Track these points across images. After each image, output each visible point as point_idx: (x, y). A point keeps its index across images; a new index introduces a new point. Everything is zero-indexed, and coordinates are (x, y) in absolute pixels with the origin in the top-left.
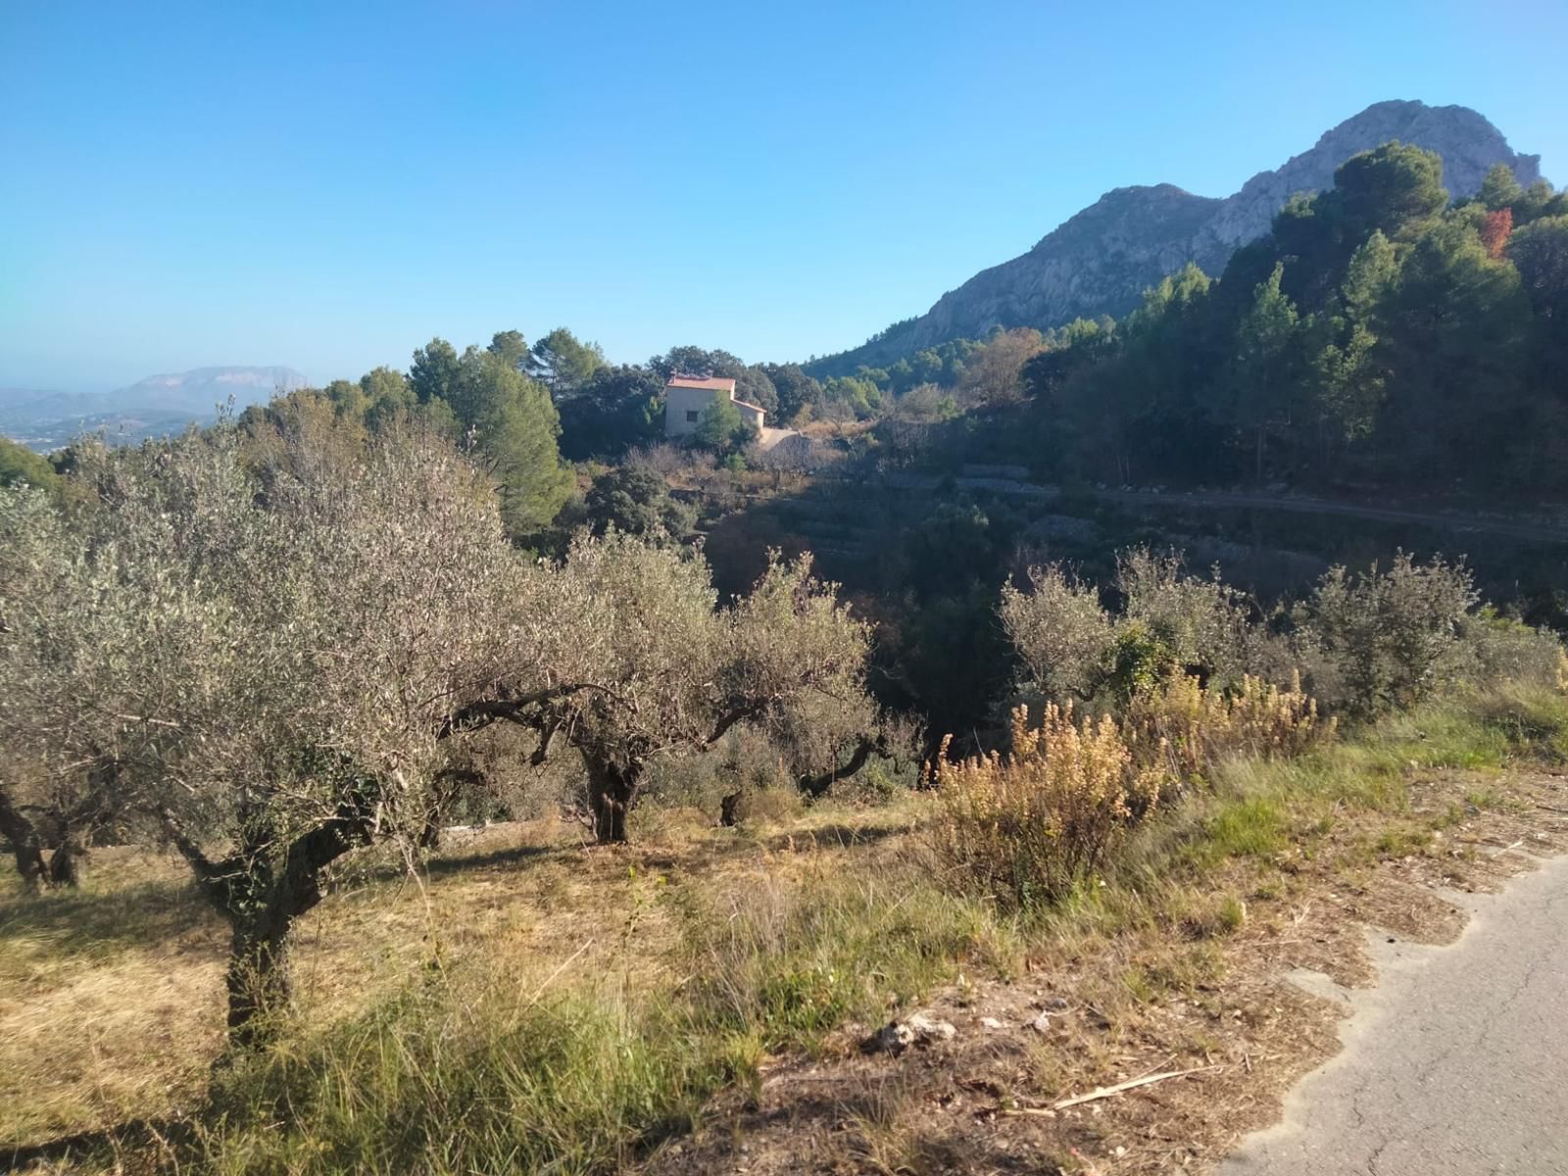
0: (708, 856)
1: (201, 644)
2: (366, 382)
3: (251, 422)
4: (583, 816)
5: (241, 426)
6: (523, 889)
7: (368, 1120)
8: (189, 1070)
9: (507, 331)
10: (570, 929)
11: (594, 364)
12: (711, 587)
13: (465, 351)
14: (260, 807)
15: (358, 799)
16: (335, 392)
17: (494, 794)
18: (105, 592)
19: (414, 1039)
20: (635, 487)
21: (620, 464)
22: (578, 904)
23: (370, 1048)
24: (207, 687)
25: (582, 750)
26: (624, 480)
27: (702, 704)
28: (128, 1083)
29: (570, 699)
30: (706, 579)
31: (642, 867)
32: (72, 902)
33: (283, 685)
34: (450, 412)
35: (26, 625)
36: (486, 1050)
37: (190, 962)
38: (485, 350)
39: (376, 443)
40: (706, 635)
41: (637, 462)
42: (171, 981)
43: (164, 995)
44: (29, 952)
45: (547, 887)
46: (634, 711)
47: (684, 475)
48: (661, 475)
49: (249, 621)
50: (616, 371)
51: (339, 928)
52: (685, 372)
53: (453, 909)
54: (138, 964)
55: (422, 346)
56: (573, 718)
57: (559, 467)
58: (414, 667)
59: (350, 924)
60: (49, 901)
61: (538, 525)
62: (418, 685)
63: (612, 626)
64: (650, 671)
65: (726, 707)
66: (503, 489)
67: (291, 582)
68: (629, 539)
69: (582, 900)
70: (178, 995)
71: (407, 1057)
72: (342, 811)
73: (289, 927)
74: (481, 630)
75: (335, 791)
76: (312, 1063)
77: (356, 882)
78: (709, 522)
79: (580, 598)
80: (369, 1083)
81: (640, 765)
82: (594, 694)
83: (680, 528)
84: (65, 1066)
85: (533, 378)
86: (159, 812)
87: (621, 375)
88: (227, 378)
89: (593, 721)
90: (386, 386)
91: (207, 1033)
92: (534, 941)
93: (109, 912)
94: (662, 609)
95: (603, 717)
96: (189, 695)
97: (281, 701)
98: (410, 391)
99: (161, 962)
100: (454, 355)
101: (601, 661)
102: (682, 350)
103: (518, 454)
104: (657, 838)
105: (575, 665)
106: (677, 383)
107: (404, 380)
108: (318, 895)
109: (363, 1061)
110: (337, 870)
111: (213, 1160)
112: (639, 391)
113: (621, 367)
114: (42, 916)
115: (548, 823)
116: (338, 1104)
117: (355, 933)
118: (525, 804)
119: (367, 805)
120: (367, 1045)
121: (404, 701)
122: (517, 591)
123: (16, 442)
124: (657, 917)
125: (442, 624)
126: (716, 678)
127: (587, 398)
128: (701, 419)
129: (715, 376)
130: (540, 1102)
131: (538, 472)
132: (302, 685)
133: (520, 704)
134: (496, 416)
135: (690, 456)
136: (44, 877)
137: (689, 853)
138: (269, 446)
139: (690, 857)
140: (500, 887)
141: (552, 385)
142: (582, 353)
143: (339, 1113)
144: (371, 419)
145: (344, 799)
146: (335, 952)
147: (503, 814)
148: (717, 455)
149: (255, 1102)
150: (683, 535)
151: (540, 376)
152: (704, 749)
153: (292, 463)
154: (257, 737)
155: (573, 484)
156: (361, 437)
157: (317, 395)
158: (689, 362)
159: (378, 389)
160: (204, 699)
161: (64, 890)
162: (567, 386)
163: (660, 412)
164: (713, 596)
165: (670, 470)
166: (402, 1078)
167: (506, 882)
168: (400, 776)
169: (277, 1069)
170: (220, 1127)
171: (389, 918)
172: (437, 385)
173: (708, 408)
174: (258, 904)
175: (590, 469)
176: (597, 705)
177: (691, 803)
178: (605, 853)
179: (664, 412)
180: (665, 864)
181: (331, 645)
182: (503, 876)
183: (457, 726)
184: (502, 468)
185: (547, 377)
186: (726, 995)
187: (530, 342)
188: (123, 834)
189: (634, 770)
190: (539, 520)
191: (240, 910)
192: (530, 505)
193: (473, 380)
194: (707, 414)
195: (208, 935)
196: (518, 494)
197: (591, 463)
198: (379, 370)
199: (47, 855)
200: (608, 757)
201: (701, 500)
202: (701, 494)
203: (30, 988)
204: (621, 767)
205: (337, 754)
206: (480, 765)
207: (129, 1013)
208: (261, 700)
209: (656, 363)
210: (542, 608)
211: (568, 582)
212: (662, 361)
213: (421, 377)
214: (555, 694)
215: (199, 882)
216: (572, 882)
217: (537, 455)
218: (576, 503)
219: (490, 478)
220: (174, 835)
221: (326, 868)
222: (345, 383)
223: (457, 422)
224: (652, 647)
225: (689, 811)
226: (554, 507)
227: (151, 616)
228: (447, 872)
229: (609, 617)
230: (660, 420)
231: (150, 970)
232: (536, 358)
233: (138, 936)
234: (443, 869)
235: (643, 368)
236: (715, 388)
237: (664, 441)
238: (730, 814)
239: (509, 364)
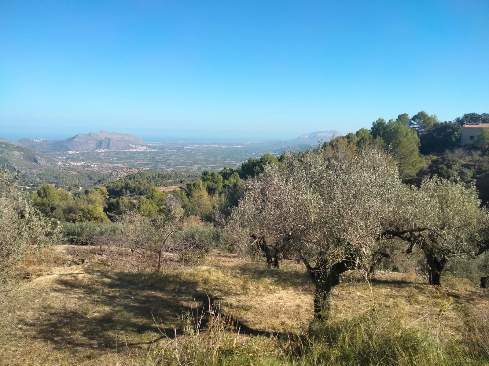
0: (474, 297)
1: (312, 206)
2: (357, 133)
3: (325, 146)
4: (424, 275)
5: (323, 148)
6: (402, 294)
7: (352, 351)
8: (303, 323)
9: (403, 114)
10: (418, 311)
11: (434, 122)
12: (478, 198)
13: (388, 121)
14: (325, 253)
15: (351, 255)
16: (348, 137)
17: (393, 262)
18: (290, 190)
19: (367, 330)
20: (447, 163)
21: (442, 155)
22: (422, 303)
23: (354, 329)
24: (313, 218)
25: (425, 251)
26: (443, 161)
27: (473, 241)
28: (289, 323)
29: (421, 233)
30: (476, 196)
31: (447, 296)
32: (278, 271)
33: (332, 219)
34: (383, 141)
35: (272, 199)
36: (390, 340)
37: (305, 294)
38: (395, 120)
39: (360, 151)
40: (476, 216)
41: (449, 155)
42: (300, 298)
43: (298, 302)
44: (269, 282)
45: (410, 295)
46: (445, 240)
47: (467, 159)
48: (458, 159)
49: (324, 200)
50: (442, 124)
51: (344, 293)
52: (469, 122)
53: (379, 296)
54: (292, 291)
55: (375, 121)
56: (422, 239)
57: (419, 157)
58: (370, 217)
59: (347, 293)
60: (273, 270)
61: (411, 176)
62: (370, 222)
63: (438, 210)
64: (452, 226)
65: (483, 243)
66: (399, 165)
67: (335, 190)
68: (445, 181)
69: (423, 302)
70: (302, 302)
71: (365, 335)
72: (347, 258)
73: (331, 289)
74: (391, 207)
75: (345, 252)
76: (337, 329)
77: (349, 281)
78: (478, 176)
79: (426, 199)
80: (353, 340)
81: (447, 259)
82: (431, 232)
83: (465, 178)
84: (275, 314)
85: (411, 128)
86: (299, 251)
87: (444, 125)
88: (320, 134)
89: (429, 242)
90: (363, 134)
91: (308, 315)
92: (405, 312)
93: (286, 276)
94: (457, 205)
95: (433, 241)
96: (308, 219)
97: (331, 223)
98: (370, 135)
99: (298, 292)
100: (385, 123)
101: (433, 221)
102: (469, 114)
103: (404, 153)
104: (453, 286)
105: (423, 222)
106: (466, 126)
107: (369, 131)
108: (339, 282)
109: (352, 333)
110: (344, 276)
111: (311, 347)
112: (451, 130)
113: (444, 122)
114: (272, 274)
115: (411, 275)
116: (344, 343)
117: (348, 296)
118: (403, 267)
119: (354, 257)
120: (353, 328)
121: (366, 227)
122: (403, 196)
123: (270, 154)
124: (453, 315)
125: (379, 204)
126: (479, 232)
127: (431, 134)
128: (476, 139)
129: (483, 123)
130: (408, 362)
131: (411, 159)
132: (337, 219)
133: (404, 233)
134: (398, 141)
135: (471, 152)
136: (272, 264)
137: (466, 294)
138: (330, 152)
139: (466, 296)
140: (394, 292)
141: (418, 130)
142: (429, 119)
143: (344, 346)
144: (358, 144)
145: (348, 254)
146: (343, 300)
147: (395, 269)
148: (482, 151)
149: (322, 336)
150: (466, 180)
151: (413, 127)
152: (474, 258)
153: (336, 157)
154: (325, 233)
155: (424, 163)
156: (355, 149)
157: (343, 137)
158: (471, 119)
159: (361, 135)
160: (312, 221)
161: (276, 268)
162: (423, 130)
163: (459, 137)
164: (479, 202)
165: (462, 157)
166: (363, 341)
167: (396, 291)
168: (364, 250)
169: (327, 328)
170: (313, 340)
171: (359, 294)
172: (379, 133)
173: (479, 134)
174: (323, 281)
175: (430, 158)
176: (430, 236)
177: (467, 277)
178: (431, 287)
179: (460, 137)
180: (456, 296)
181: (346, 209)
182: (395, 289)
183: (382, 237)
184: (399, 158)
185: (416, 128)
186: (482, 347)
187: (411, 117)
188: (289, 257)
189: (444, 261)
190: (411, 174)
191: (318, 281)
192: (408, 170)
193: (391, 130)
194: (478, 137)
195: (310, 287)
196: (404, 166)
197: (431, 155)
198: (362, 129)
199: (273, 259)
200: (434, 255)
201: (475, 168)
202: (474, 166)
203: (269, 291)
204: (439, 259)
205: (346, 241)
206: (388, 252)
207: (290, 304)
208: (326, 223)
209: (458, 120)
210: (412, 202)
211: (421, 194)
212: (460, 119)
213: (374, 130)
214: (416, 231)
215: (308, 272)
216: (419, 295)
217: (411, 153)
218: (425, 169)
219: (395, 161)
220: (302, 258)
221: (341, 274)
222: (352, 134)
223: (385, 144)
224: (453, 218)
225: (466, 280)
226: (417, 170)
227: (300, 197)
228: (377, 283)
229: (437, 206)
230: (459, 140)
231: (295, 294)
232: (412, 122)
233: (293, 284)
234: (376, 282)
235: (453, 122)
236: (482, 127)
237: (460, 147)
238: (484, 284)
239: (403, 124)
